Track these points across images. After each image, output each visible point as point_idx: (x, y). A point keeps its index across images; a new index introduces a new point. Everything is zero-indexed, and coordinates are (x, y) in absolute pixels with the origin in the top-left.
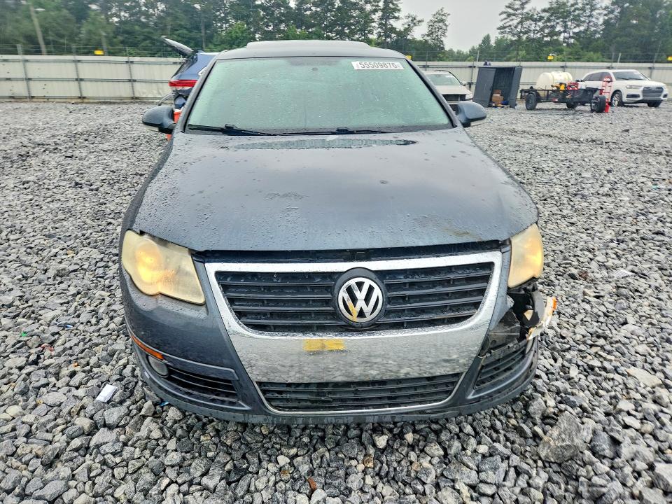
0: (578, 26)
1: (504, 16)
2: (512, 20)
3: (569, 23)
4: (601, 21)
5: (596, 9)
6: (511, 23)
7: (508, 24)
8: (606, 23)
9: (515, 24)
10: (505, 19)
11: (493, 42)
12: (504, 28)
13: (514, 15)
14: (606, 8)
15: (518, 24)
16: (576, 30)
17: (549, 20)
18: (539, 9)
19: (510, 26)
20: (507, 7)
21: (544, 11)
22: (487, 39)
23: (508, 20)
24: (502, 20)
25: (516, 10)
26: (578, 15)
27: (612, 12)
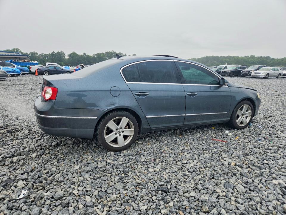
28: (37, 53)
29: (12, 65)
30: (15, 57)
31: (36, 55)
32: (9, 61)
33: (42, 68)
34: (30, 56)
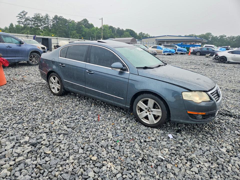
0: (45, 24)
1: (19, 18)
2: (22, 19)
3: (42, 23)
4: (51, 24)
5: (49, 20)
6: (22, 20)
7: (21, 21)
8: (53, 25)
9: (24, 21)
10: (19, 19)
11: (14, 26)
12: (20, 22)
13: (22, 18)
14: (52, 20)
15: (25, 21)
16: (45, 26)
17: (35, 21)
18: (31, 17)
19: (22, 21)
20: (18, 15)
21: (33, 18)
22: (12, 25)
23: (20, 19)
24: (18, 19)
25: (23, 16)
26: (44, 21)
27: (54, 21)
28: (225, 36)
29: (175, 46)
30: (193, 41)
31: (224, 38)
32: (181, 44)
33: (196, 49)
34: (218, 39)
